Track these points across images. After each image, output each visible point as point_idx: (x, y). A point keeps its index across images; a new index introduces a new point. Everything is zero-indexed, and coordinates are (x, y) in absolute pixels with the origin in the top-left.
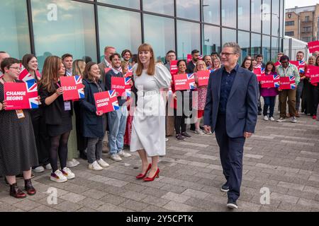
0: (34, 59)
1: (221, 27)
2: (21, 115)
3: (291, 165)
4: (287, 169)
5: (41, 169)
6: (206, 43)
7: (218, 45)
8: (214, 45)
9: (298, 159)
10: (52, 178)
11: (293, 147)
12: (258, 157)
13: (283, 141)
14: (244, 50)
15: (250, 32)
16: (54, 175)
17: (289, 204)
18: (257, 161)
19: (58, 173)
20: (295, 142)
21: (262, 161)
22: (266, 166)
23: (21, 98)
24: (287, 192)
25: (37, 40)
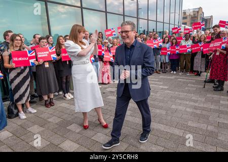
0: (51, 37)
1: (148, 20)
2: (47, 65)
3: (183, 92)
4: (181, 93)
5: (57, 94)
6: (140, 29)
7: (146, 30)
8: (144, 30)
9: (186, 88)
10: (64, 98)
11: (184, 82)
12: (166, 87)
13: (179, 79)
14: (160, 32)
15: (164, 23)
16: (65, 96)
17: (181, 110)
18: (165, 89)
19: (66, 95)
20: (185, 80)
21: (168, 89)
22: (170, 92)
23: (47, 55)
24: (180, 104)
25: (52, 29)
